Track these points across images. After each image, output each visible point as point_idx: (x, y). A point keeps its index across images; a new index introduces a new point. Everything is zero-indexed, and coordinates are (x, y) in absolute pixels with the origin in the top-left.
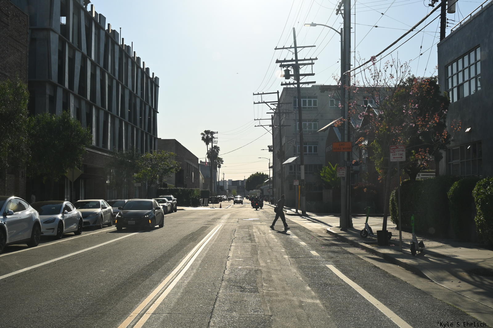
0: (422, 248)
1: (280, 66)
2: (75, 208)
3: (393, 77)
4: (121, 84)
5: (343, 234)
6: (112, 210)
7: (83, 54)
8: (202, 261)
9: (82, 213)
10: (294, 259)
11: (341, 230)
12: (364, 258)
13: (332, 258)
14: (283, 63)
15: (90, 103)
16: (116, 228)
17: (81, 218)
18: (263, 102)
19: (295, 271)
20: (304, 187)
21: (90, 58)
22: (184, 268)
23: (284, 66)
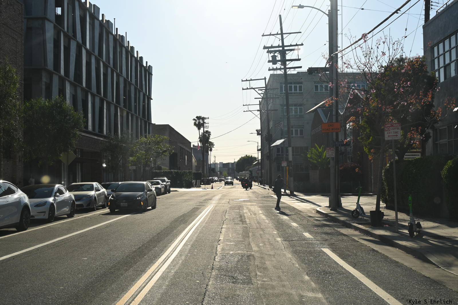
0: (420, 229)
1: (267, 52)
2: (68, 191)
3: (385, 54)
4: (116, 72)
5: (333, 214)
6: (106, 193)
7: (78, 43)
8: (192, 246)
9: (75, 196)
10: (287, 242)
11: (331, 210)
12: (359, 240)
13: (326, 240)
14: (270, 49)
15: (86, 90)
16: (109, 210)
17: (73, 201)
18: (251, 88)
19: (290, 256)
20: (291, 168)
21: (85, 47)
22: (172, 254)
23: (271, 52)
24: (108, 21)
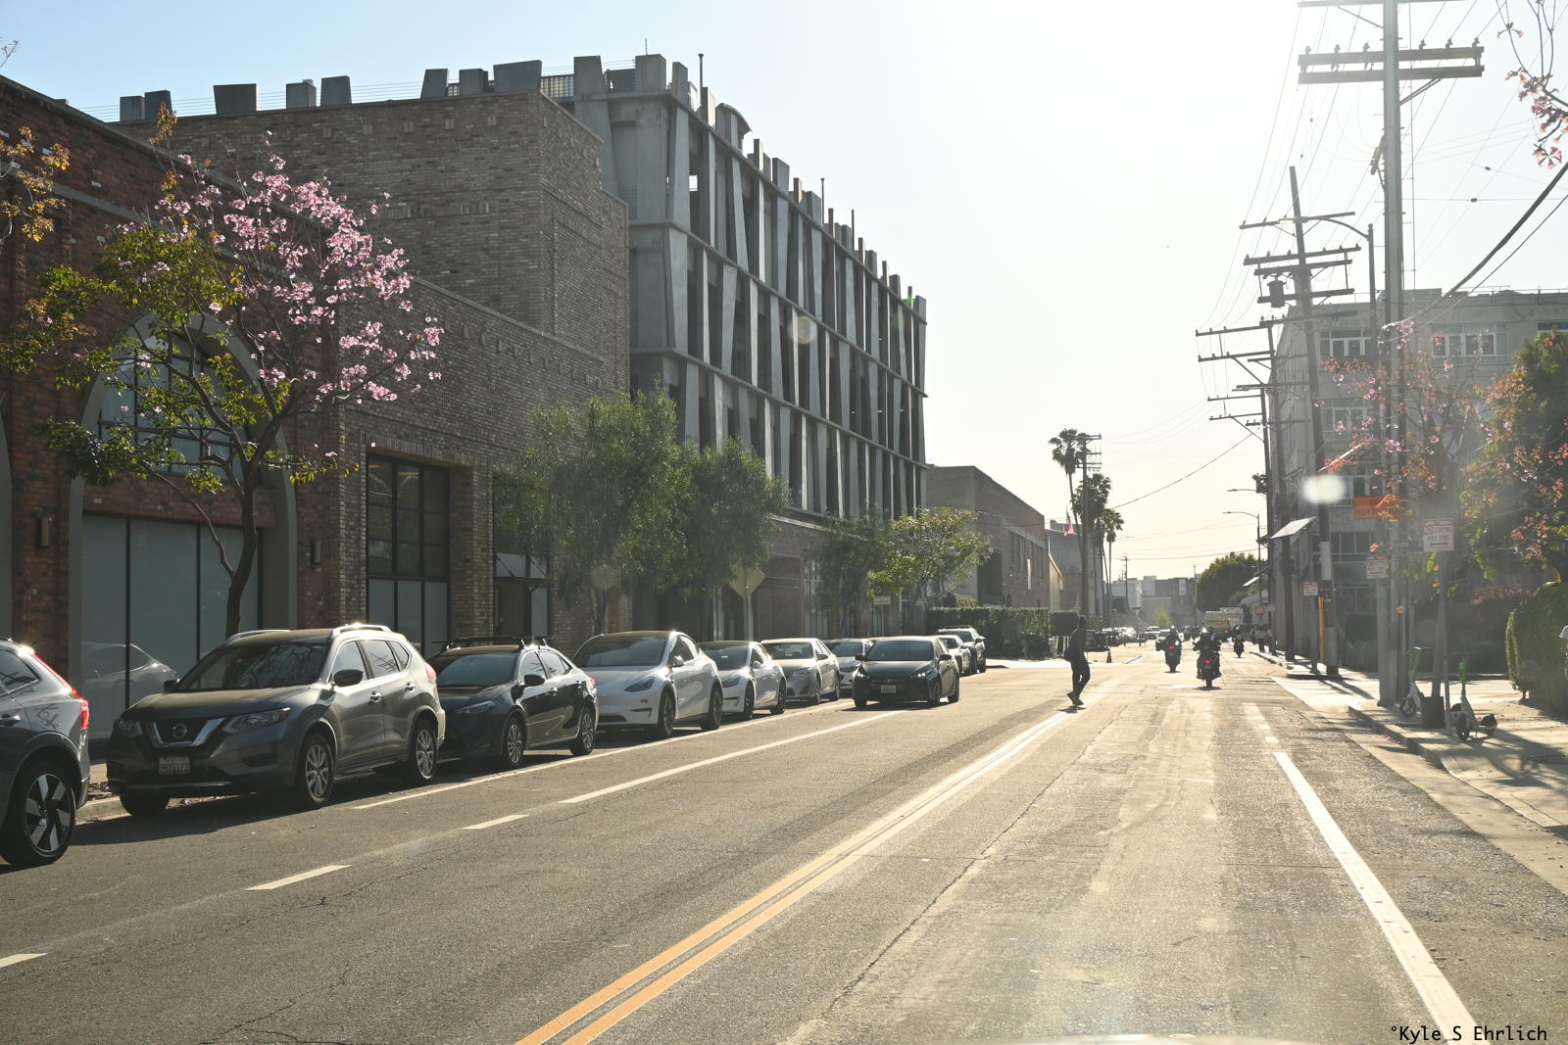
1: (1256, 274)
2: (769, 658)
4: (829, 332)
5: (1375, 711)
6: (839, 663)
7: (740, 272)
9: (785, 668)
11: (1377, 705)
14: (1263, 266)
15: (759, 392)
16: (853, 702)
17: (782, 680)
18: (1225, 354)
20: (1330, 601)
21: (756, 279)
23: (1266, 273)
24: (808, 195)
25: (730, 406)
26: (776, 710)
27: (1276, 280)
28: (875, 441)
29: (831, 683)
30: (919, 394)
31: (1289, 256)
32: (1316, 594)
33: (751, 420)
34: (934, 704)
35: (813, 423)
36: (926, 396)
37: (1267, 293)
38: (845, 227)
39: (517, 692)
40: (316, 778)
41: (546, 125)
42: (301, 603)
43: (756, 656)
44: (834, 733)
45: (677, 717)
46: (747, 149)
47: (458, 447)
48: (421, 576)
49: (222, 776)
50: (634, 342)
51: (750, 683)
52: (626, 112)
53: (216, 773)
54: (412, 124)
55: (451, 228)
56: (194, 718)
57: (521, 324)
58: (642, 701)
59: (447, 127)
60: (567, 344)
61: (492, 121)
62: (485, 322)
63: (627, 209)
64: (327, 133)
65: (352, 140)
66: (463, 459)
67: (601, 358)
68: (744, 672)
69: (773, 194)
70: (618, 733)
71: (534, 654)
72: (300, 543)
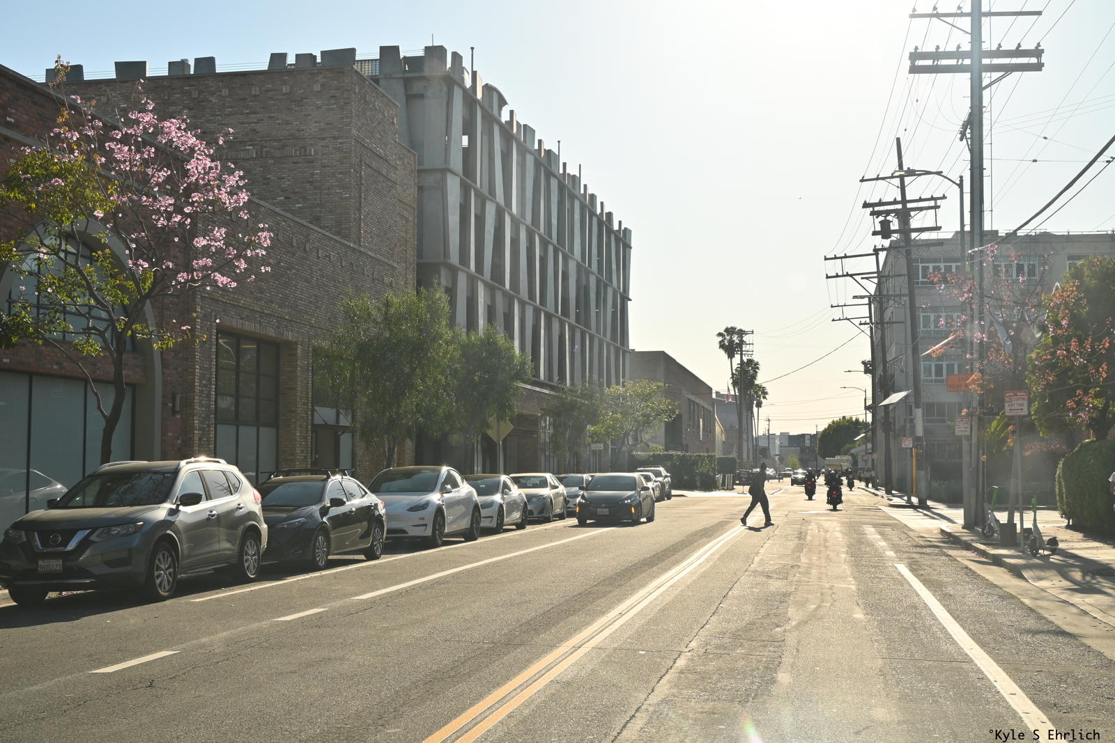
1: (871, 215)
2: (516, 487)
4: (562, 252)
6: (566, 492)
7: (498, 206)
8: (721, 556)
10: (853, 558)
11: (962, 528)
13: (914, 558)
14: (876, 209)
15: (510, 294)
16: (577, 521)
17: (525, 503)
18: (845, 273)
19: (846, 567)
21: (510, 212)
23: (878, 214)
24: (549, 152)
25: (489, 303)
26: (520, 526)
27: (886, 219)
28: (593, 331)
29: (560, 507)
30: (625, 298)
31: (895, 202)
32: (911, 446)
33: (504, 313)
34: (636, 523)
35: (549, 317)
36: (631, 300)
37: (878, 228)
38: (574, 176)
39: (324, 511)
40: (163, 576)
41: (357, 91)
42: (163, 441)
43: (506, 486)
44: (563, 545)
45: (446, 531)
46: (505, 117)
47: (286, 327)
48: (257, 422)
49: (86, 574)
50: (420, 255)
51: (501, 506)
52: (417, 88)
53: (83, 573)
54: (258, 89)
55: (285, 166)
56: (68, 529)
57: (335, 237)
58: (420, 519)
59: (284, 91)
60: (370, 253)
61: (317, 88)
62: (308, 235)
63: (416, 157)
64: (195, 95)
65: (214, 100)
66: (290, 336)
67: (395, 265)
68: (497, 498)
69: (523, 151)
70: (401, 543)
71: (339, 482)
72: (164, 396)
